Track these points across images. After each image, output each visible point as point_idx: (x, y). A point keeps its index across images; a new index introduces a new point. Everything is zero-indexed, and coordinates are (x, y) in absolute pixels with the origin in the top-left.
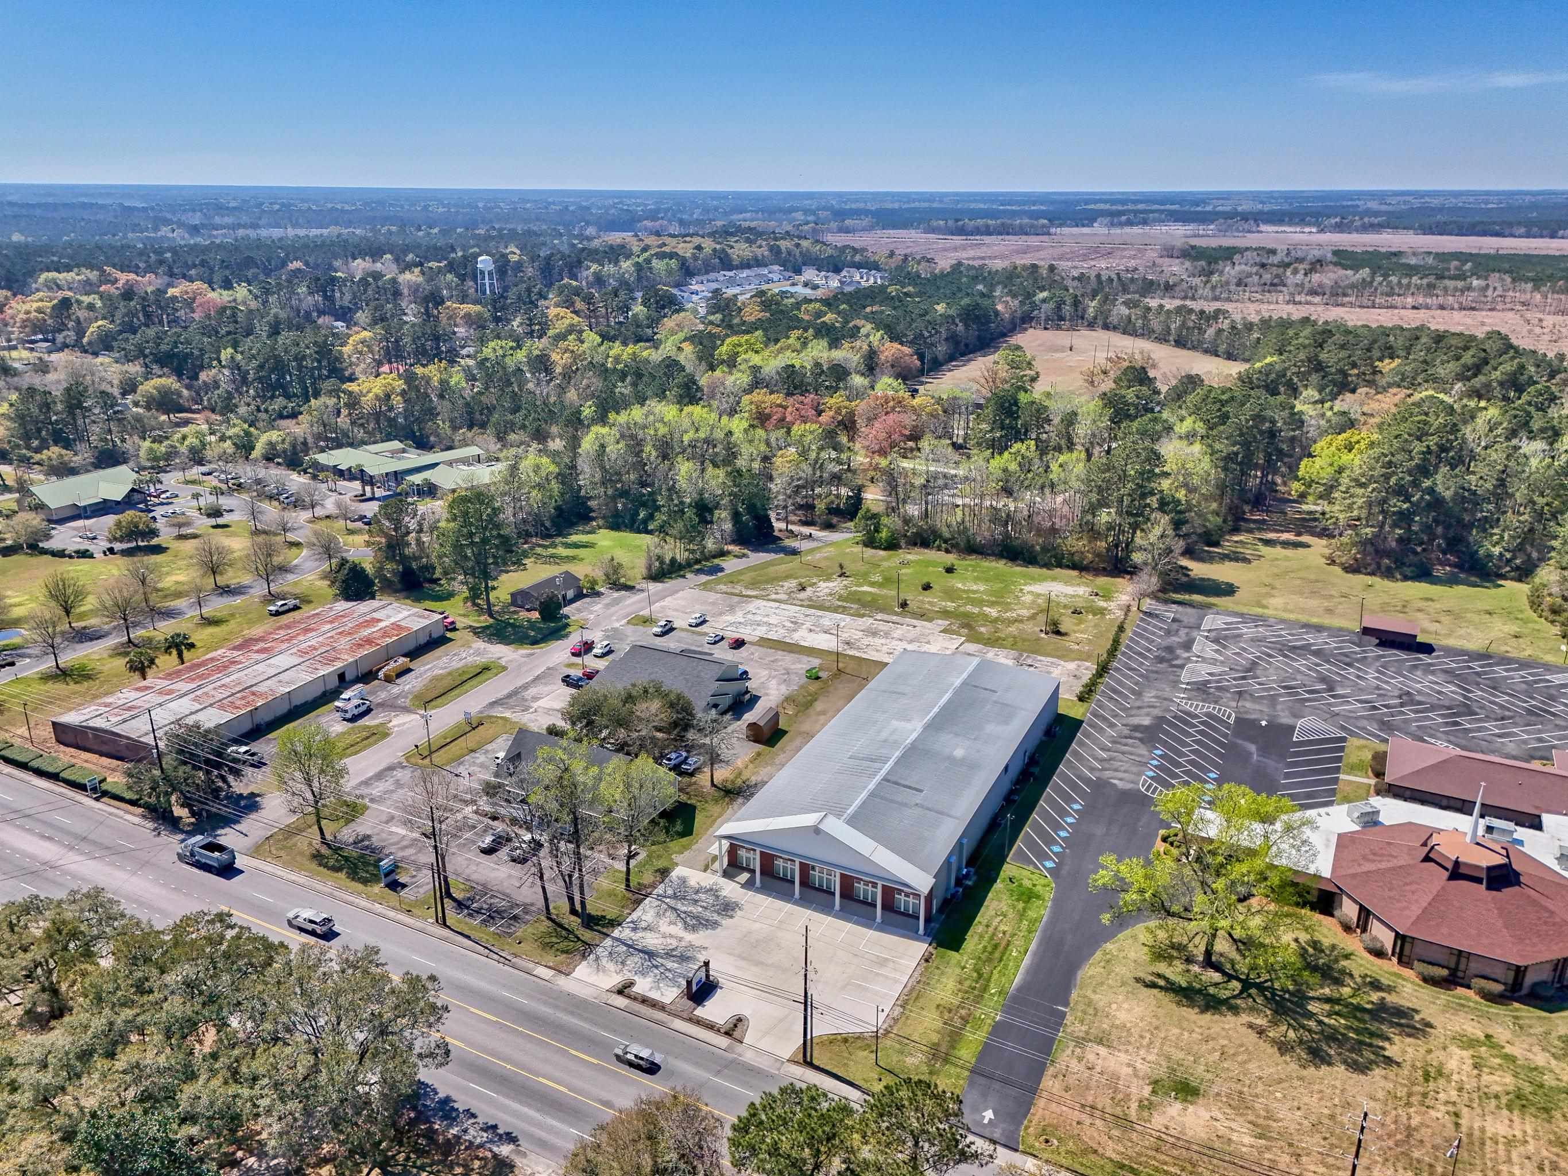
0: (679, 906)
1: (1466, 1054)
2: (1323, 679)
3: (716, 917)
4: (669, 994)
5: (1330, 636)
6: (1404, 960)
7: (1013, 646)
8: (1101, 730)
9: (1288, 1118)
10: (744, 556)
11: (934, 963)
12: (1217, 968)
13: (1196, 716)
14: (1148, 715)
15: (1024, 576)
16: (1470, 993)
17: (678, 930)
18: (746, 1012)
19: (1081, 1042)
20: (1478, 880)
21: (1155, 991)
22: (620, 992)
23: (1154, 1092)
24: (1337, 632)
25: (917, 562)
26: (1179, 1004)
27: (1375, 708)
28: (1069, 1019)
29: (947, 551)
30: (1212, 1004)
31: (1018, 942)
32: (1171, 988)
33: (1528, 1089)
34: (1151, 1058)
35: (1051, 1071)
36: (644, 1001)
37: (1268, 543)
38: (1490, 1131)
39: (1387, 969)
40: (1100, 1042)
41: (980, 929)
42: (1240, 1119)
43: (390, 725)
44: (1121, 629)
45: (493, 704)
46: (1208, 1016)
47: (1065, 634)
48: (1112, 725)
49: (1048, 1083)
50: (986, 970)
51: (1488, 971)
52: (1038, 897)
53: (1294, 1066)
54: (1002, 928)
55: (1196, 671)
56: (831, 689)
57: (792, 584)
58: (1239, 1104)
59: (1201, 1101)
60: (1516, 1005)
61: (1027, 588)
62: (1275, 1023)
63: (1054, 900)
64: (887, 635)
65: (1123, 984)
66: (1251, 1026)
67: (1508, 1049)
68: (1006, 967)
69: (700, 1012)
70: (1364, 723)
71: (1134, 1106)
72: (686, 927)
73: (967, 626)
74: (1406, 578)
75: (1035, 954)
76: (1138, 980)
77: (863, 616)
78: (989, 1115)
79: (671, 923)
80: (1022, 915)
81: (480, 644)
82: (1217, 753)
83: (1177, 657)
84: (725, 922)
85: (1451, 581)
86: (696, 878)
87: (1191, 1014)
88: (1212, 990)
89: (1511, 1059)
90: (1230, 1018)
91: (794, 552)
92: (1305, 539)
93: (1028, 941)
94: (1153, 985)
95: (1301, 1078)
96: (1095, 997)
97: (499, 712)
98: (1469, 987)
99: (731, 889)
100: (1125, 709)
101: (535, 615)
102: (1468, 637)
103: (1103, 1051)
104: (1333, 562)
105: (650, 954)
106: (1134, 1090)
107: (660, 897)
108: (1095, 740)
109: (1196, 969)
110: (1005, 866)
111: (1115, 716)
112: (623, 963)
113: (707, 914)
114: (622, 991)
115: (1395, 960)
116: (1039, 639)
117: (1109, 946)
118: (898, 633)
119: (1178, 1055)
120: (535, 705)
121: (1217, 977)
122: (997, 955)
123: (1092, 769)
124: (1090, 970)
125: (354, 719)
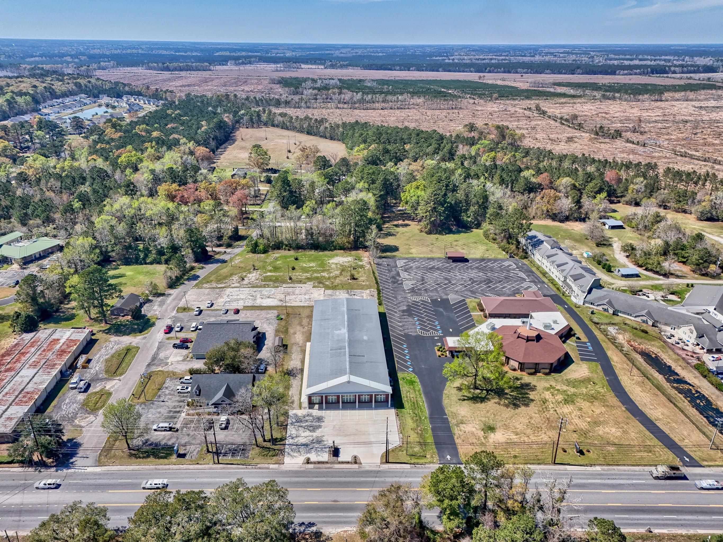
0: (302, 425)
1: (549, 392)
2: (446, 279)
3: (318, 424)
4: (325, 457)
5: (438, 261)
6: (522, 370)
7: (343, 288)
8: (393, 315)
9: (520, 427)
10: (203, 268)
11: (400, 415)
12: (478, 389)
13: (418, 302)
14: (404, 305)
15: (326, 256)
16: (540, 374)
17: (308, 433)
18: (356, 454)
19: (457, 425)
20: (534, 340)
21: (466, 401)
22: (308, 463)
23: (485, 433)
24: (439, 259)
25: (280, 257)
26: (474, 403)
27: (466, 286)
28: (450, 419)
29: (289, 250)
30: (482, 400)
31: (419, 399)
32: (469, 399)
33: (566, 397)
34: (478, 423)
35: (455, 437)
36: (319, 463)
37: (397, 226)
38: (565, 412)
39: (518, 374)
40: (462, 423)
41: (405, 399)
42: (509, 432)
43: (107, 388)
44: (373, 272)
45: (149, 365)
46: (483, 404)
47: (356, 279)
48: (396, 312)
49: (457, 441)
50: (416, 412)
51: (544, 367)
52: (415, 382)
53: (512, 411)
54: (412, 396)
55: (408, 285)
56: (290, 322)
57: (235, 278)
58: (506, 427)
59: (497, 430)
60: (552, 374)
61: (331, 261)
62: (501, 400)
63: (420, 381)
64: (294, 293)
65: (457, 403)
66: (496, 403)
67: (557, 388)
68: (421, 409)
69: (340, 459)
70: (466, 293)
71: (482, 438)
72: (311, 431)
73: (320, 283)
74: (446, 234)
75: (427, 401)
76: (460, 400)
77: (277, 287)
78: (449, 457)
79: (304, 432)
80: (415, 390)
81: (114, 338)
82: (433, 315)
83: (398, 280)
84: (322, 424)
85: (459, 232)
86: (300, 413)
87: (479, 405)
88: (480, 395)
89: (558, 390)
90: (489, 402)
91: (224, 261)
92: (407, 222)
93: (421, 398)
94: (464, 400)
95: (516, 414)
96: (452, 410)
97: (154, 369)
98: (540, 372)
99: (316, 412)
100: (396, 305)
101: (129, 317)
102: (474, 253)
103: (464, 425)
104: (421, 231)
105: (306, 445)
106: (479, 434)
107: (292, 424)
108: (394, 319)
109: (472, 391)
110: (398, 375)
111: (394, 308)
112: (299, 451)
113: (314, 424)
114: (308, 461)
115: (519, 370)
116: (349, 283)
117: (445, 392)
118: (297, 291)
119: (483, 419)
120: (169, 361)
121: (479, 391)
122: (416, 406)
123: (401, 331)
124: (445, 402)
125: (86, 390)
